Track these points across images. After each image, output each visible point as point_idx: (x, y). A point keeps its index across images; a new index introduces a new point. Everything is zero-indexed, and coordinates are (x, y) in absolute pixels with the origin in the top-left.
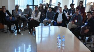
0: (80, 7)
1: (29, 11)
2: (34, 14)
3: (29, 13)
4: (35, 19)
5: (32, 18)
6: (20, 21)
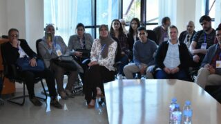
1: (84, 43)
2: (97, 48)
3: (84, 46)
4: (102, 62)
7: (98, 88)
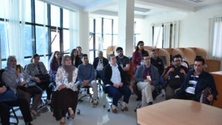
0: (140, 52)
5: (59, 84)
6: (27, 95)
7: (70, 109)
